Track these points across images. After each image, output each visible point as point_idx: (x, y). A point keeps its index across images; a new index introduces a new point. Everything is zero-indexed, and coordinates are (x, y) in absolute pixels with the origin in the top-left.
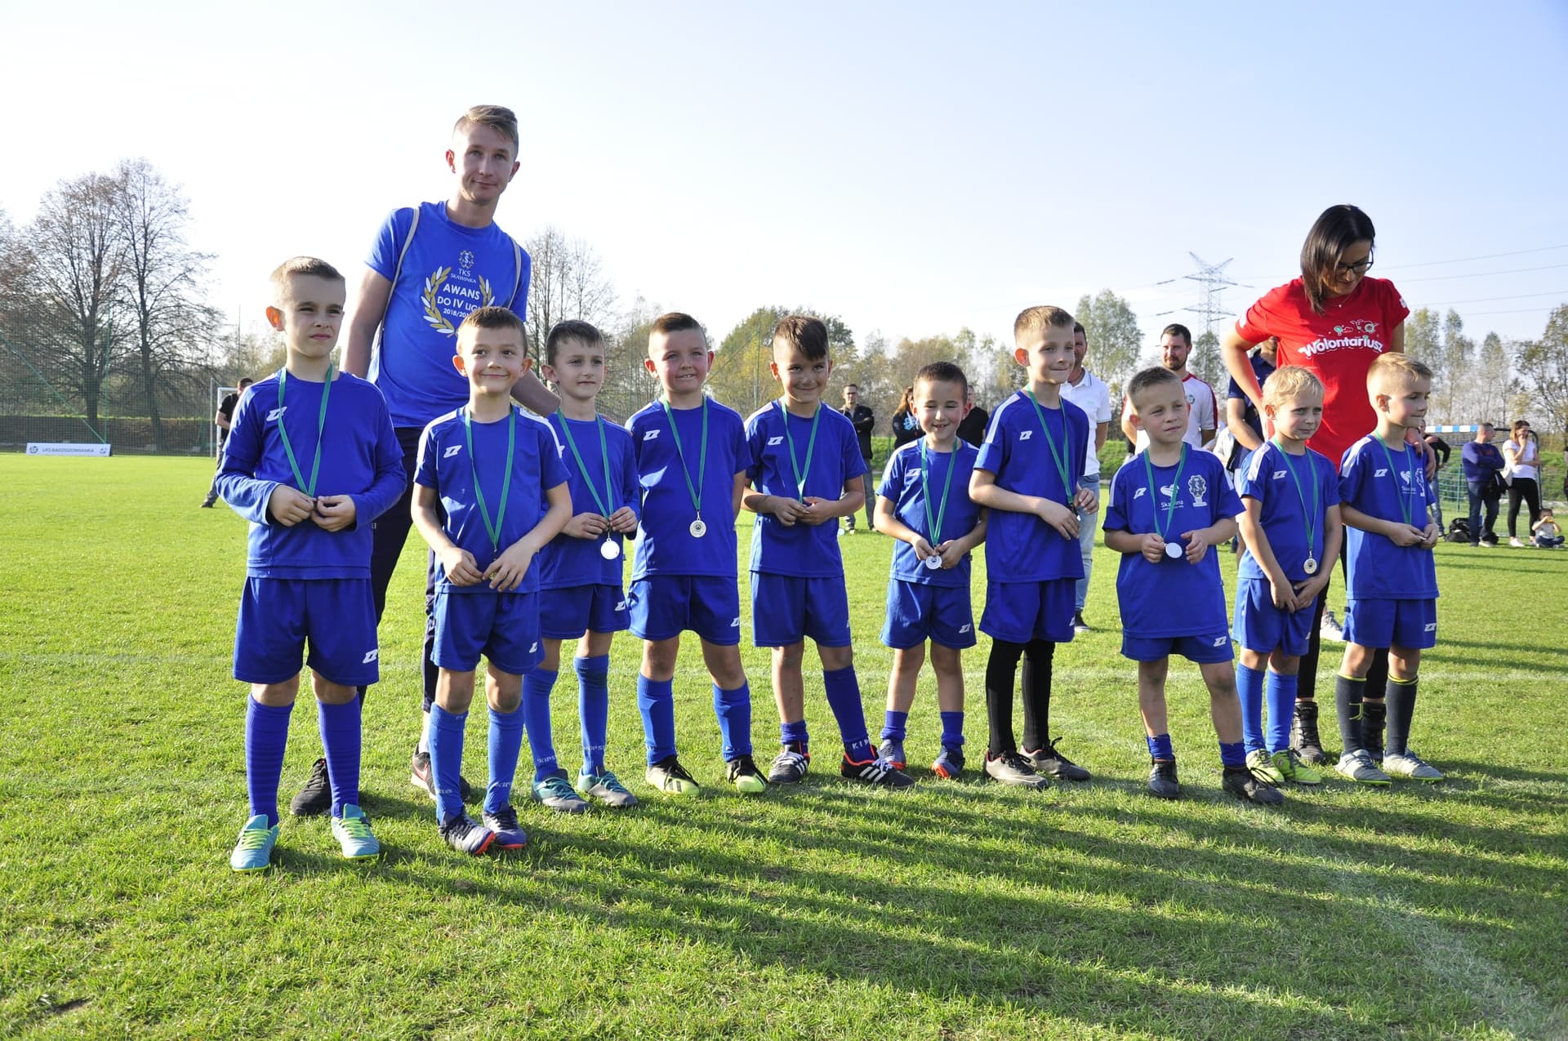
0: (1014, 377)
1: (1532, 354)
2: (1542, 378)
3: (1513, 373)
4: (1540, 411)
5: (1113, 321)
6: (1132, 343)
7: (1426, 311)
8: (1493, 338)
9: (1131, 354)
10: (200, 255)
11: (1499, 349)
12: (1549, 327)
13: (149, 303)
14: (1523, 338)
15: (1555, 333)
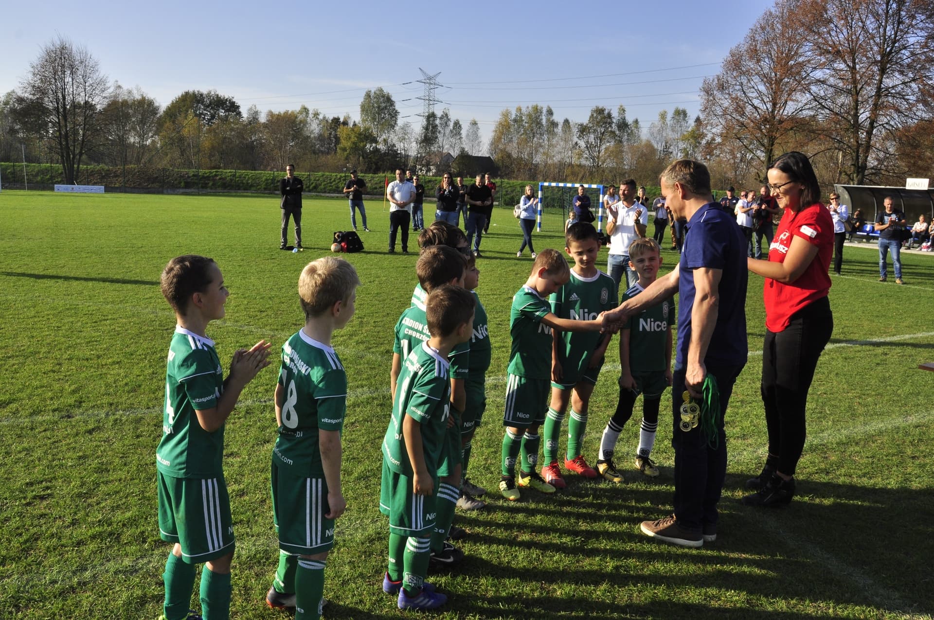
1: (583, 130)
2: (588, 142)
3: (575, 139)
4: (587, 158)
5: (383, 105)
6: (393, 117)
7: (537, 106)
8: (566, 122)
9: (392, 123)
11: (569, 127)
12: (590, 117)
14: (580, 121)
15: (593, 120)
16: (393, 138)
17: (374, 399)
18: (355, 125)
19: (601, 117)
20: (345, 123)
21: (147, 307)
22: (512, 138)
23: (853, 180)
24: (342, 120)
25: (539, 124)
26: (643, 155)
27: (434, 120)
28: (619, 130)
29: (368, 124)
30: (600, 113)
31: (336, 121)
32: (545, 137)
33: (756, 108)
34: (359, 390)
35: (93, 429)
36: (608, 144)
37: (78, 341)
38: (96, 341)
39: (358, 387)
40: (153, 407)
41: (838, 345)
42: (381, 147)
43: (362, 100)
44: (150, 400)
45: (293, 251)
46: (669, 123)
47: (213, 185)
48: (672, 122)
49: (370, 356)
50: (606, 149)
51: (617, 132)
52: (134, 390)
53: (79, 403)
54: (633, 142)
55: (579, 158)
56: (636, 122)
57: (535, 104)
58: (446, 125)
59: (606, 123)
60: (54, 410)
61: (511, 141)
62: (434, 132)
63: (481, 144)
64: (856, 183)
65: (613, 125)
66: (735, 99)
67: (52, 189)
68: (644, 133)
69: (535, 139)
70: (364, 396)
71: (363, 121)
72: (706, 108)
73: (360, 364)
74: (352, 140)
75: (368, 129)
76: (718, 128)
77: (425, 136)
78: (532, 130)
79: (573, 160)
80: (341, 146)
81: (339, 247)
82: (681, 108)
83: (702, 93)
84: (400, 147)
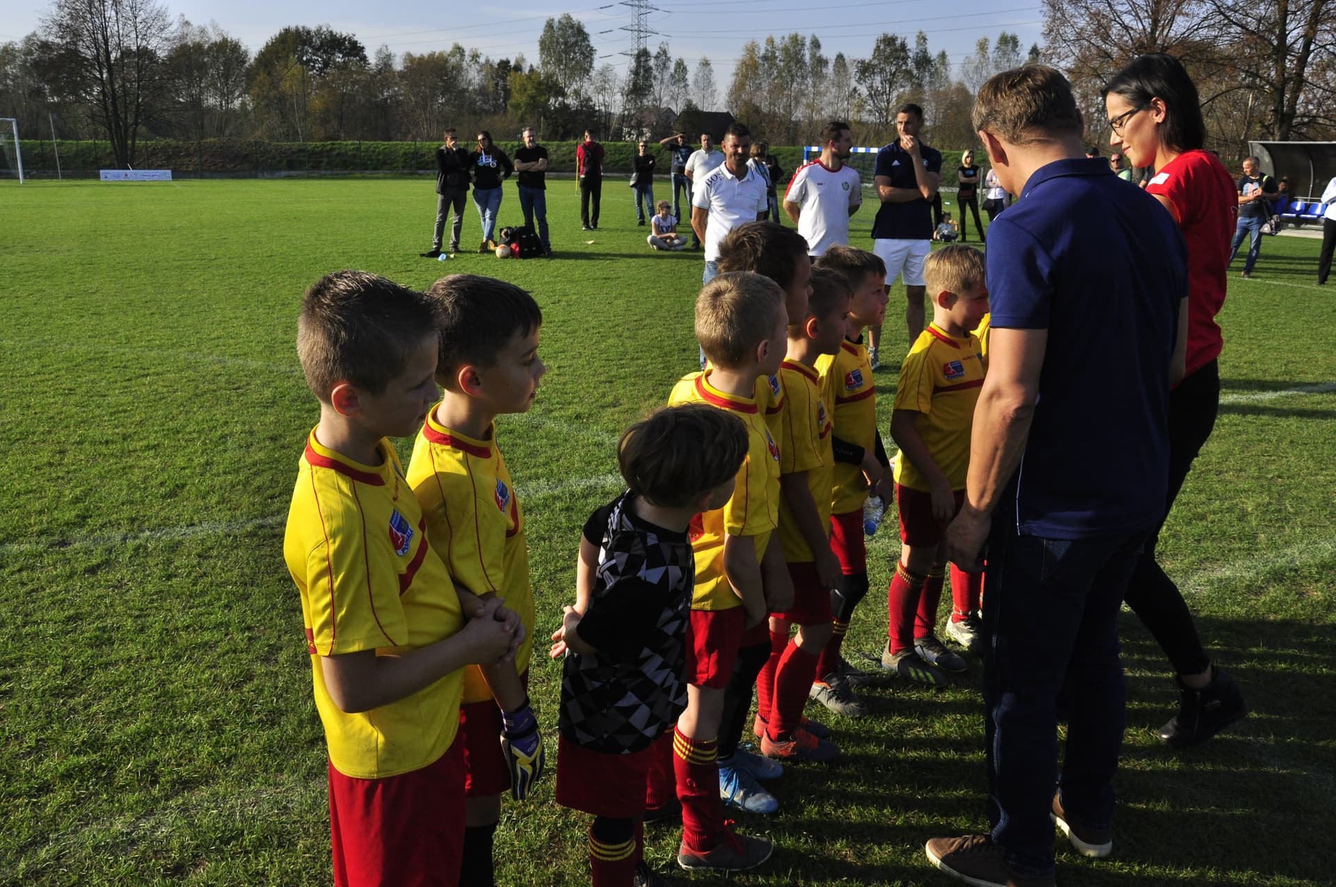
0: (497, 85)
1: (866, 69)
2: (871, 87)
3: (853, 83)
4: (870, 111)
5: (573, 40)
6: (587, 57)
7: (797, 35)
8: (840, 57)
9: (586, 66)
11: (844, 65)
12: (875, 50)
14: (860, 57)
15: (879, 55)
16: (588, 89)
17: (555, 498)
18: (532, 70)
19: (891, 49)
20: (518, 68)
21: (211, 353)
22: (760, 84)
23: (1273, 134)
24: (512, 63)
25: (800, 61)
26: (953, 104)
27: (646, 61)
28: (918, 68)
29: (551, 68)
30: (889, 44)
31: (504, 64)
32: (810, 81)
33: (1126, 28)
34: (533, 484)
35: (98, 566)
36: (902, 90)
37: (97, 412)
38: (125, 411)
39: (530, 478)
40: (200, 522)
41: (1283, 393)
42: (571, 101)
43: (542, 33)
44: (197, 511)
45: (440, 259)
46: (991, 56)
47: (328, 163)
48: (995, 54)
49: (550, 424)
50: (899, 97)
51: (915, 72)
52: (172, 494)
53: (83, 519)
54: (937, 85)
55: (859, 111)
56: (943, 56)
57: (793, 32)
58: (665, 66)
59: (898, 58)
60: (41, 533)
61: (759, 88)
62: (647, 78)
63: (716, 94)
64: (1277, 138)
65: (909, 61)
66: (1095, 16)
67: (97, 177)
68: (955, 73)
69: (795, 85)
70: (540, 495)
71: (545, 64)
72: (1051, 31)
73: (535, 439)
74: (529, 92)
75: (551, 76)
76: (1069, 60)
77: (635, 84)
78: (790, 71)
79: (851, 113)
80: (512, 101)
81: (508, 250)
82: (1009, 33)
83: (1046, 8)
84: (598, 101)
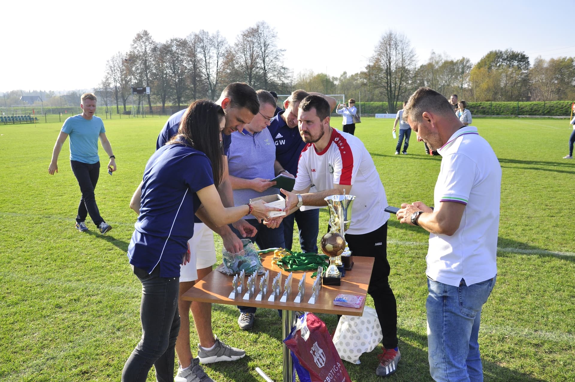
10: (281, 50)
13: (266, 67)
47: (477, 112)
67: (374, 116)
